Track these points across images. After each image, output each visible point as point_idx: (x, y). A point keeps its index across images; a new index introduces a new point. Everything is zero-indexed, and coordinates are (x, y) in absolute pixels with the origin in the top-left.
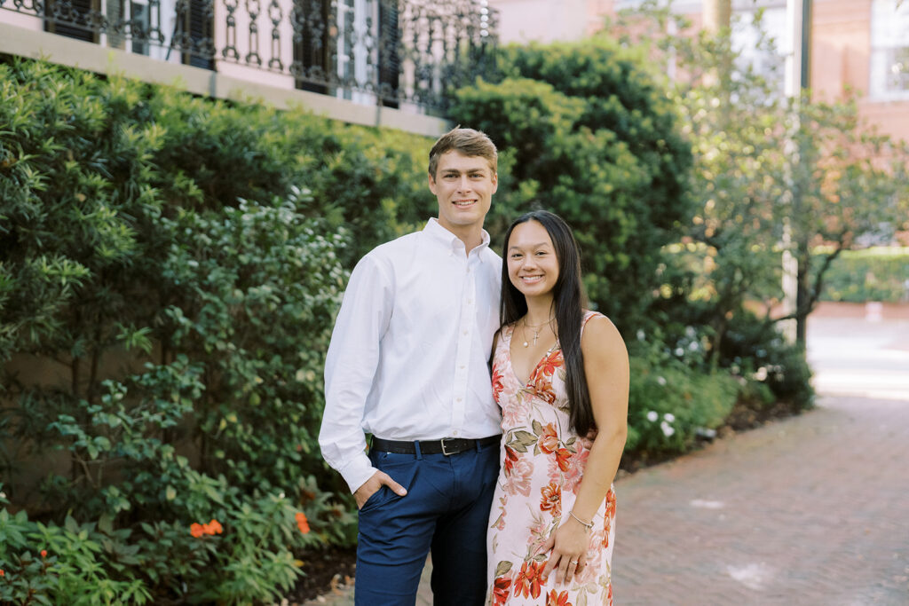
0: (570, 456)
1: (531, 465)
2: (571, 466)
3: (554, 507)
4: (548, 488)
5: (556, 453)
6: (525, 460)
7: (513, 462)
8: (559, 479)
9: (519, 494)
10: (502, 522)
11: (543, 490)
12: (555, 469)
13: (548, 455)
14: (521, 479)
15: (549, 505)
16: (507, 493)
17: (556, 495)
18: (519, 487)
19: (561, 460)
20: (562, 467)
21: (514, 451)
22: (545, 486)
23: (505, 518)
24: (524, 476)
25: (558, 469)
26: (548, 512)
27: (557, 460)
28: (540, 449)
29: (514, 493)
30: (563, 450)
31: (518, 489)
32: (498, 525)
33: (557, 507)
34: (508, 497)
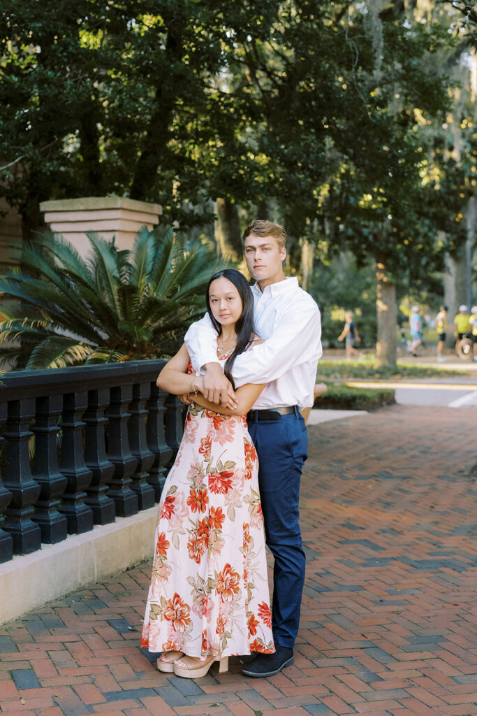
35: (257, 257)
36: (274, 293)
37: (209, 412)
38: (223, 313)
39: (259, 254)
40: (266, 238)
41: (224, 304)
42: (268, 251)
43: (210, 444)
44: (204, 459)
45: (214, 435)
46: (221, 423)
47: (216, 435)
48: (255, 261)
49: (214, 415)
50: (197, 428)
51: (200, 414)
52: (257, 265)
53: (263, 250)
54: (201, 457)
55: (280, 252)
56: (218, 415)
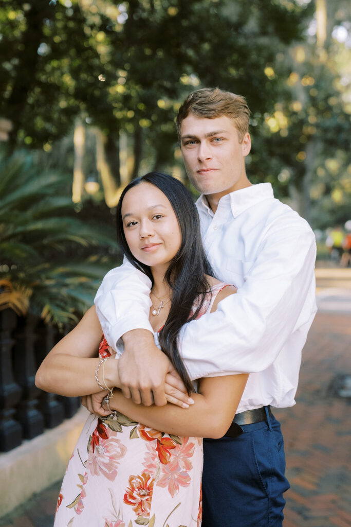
0: (174, 447)
1: (123, 449)
2: (172, 459)
3: (141, 503)
4: (139, 477)
5: (158, 441)
6: (117, 441)
7: (101, 439)
8: (154, 470)
9: (102, 475)
10: (81, 504)
11: (132, 478)
12: (153, 459)
13: (148, 442)
14: (107, 460)
15: (134, 498)
16: (88, 472)
17: (146, 489)
18: (103, 468)
19: (162, 450)
20: (162, 458)
21: (107, 427)
22: (136, 475)
23: (84, 500)
24: (111, 458)
25: (157, 460)
26: (131, 507)
27: (158, 449)
28: (138, 433)
29: (96, 473)
30: (167, 439)
31: (101, 469)
32: (76, 506)
33: (146, 503)
34: (89, 475)
35: (203, 156)
36: (236, 209)
37: (146, 430)
38: (146, 242)
39: (205, 149)
40: (217, 120)
41: (147, 227)
42: (221, 142)
43: (150, 489)
44: (136, 517)
45: (159, 472)
46: (172, 451)
47: (162, 474)
48: (200, 161)
49: (158, 436)
50: (122, 455)
51: (127, 430)
52: (204, 168)
53: (211, 141)
54: (129, 513)
55: (240, 143)
56: (166, 436)
